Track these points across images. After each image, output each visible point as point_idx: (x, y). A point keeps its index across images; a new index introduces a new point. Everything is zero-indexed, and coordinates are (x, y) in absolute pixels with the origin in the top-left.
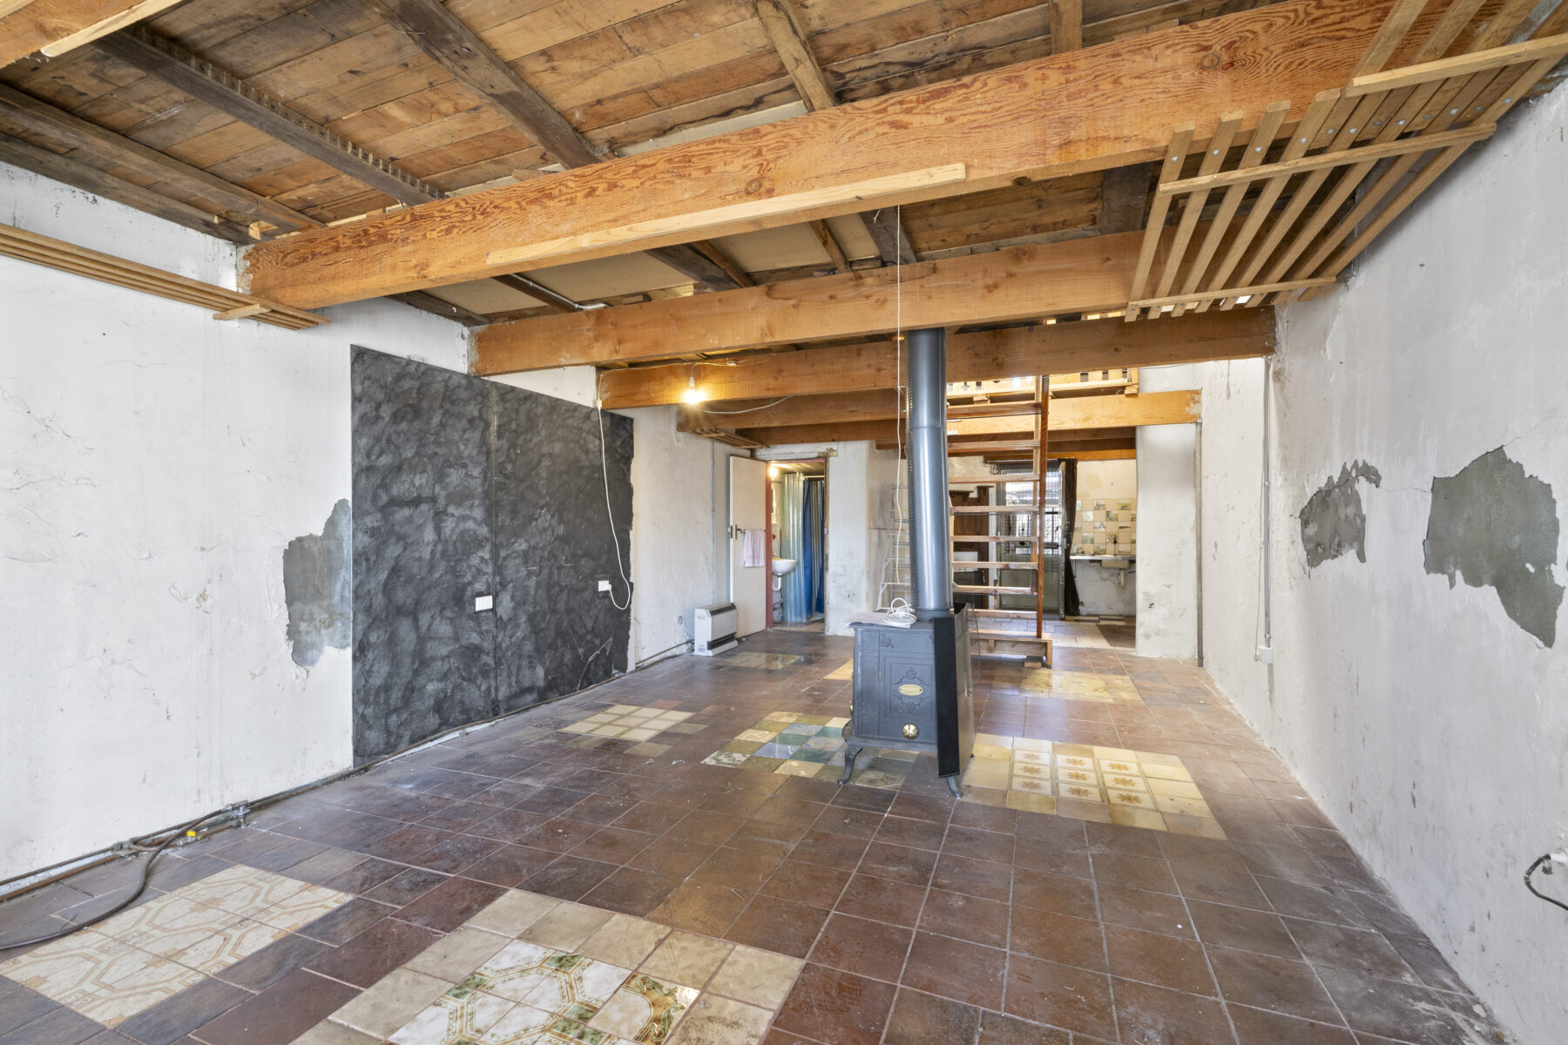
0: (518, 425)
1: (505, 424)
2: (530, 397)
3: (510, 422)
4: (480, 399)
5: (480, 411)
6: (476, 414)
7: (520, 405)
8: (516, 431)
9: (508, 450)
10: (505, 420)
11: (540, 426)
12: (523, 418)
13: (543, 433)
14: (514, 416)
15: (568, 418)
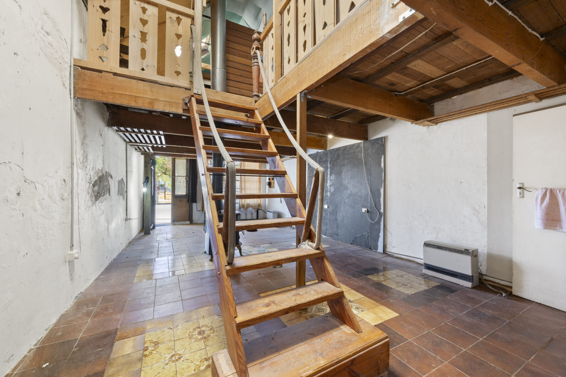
0: (334, 159)
1: (331, 160)
2: (338, 149)
3: (333, 159)
4: (326, 156)
5: (326, 159)
6: (325, 160)
7: (335, 153)
8: (334, 161)
9: (332, 167)
10: (331, 158)
11: (341, 156)
12: (336, 156)
13: (342, 158)
14: (333, 157)
15: (350, 150)
